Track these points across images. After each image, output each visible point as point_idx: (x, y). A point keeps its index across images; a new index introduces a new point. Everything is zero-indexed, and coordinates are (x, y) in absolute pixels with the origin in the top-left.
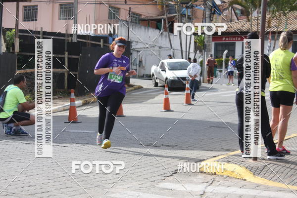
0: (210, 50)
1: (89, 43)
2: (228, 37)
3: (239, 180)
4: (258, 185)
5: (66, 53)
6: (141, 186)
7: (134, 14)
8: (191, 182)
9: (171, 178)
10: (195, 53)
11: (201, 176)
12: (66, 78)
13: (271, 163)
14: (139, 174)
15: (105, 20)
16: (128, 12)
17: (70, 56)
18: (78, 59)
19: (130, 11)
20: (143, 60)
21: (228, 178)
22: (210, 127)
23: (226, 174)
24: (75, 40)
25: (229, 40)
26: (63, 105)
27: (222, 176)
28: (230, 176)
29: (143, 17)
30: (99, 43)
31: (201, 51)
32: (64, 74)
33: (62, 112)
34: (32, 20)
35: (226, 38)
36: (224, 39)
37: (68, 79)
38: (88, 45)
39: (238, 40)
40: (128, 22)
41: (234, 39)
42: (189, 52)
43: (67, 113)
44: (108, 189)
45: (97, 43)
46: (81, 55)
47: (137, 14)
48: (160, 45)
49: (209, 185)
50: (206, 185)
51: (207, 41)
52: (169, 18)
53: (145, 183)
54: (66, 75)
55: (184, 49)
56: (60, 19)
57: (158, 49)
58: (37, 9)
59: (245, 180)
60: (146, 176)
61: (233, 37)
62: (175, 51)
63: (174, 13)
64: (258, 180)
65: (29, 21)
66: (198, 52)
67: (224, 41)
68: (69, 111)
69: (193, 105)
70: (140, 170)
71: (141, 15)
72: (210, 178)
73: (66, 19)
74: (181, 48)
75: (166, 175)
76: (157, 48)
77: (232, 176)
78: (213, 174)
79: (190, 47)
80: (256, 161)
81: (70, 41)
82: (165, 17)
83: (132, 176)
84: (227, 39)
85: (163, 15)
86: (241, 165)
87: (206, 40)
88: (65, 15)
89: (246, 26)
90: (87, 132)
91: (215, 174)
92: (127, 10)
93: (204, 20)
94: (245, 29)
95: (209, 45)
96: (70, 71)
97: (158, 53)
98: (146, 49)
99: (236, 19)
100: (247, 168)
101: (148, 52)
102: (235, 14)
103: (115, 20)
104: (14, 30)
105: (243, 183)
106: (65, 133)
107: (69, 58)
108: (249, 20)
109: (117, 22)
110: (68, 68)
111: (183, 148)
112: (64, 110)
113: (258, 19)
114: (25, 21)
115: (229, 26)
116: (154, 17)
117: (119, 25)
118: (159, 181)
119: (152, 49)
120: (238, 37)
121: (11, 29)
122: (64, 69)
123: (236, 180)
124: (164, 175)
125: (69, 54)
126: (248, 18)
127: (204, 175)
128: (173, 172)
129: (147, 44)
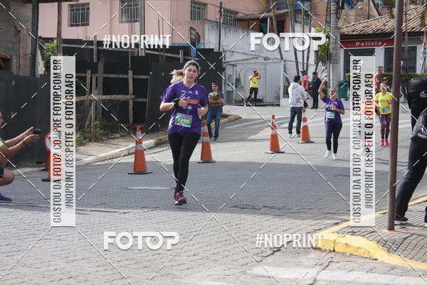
0: (337, 61)
1: (162, 56)
2: (364, 42)
3: (367, 260)
4: (393, 268)
5: (131, 72)
6: (227, 272)
7: (227, 11)
8: (299, 265)
9: (270, 259)
10: (317, 64)
11: (314, 255)
12: (131, 108)
13: (413, 234)
14: (226, 253)
15: (186, 22)
16: (218, 9)
17: (136, 77)
18: (147, 80)
19: (221, 7)
20: (242, 76)
21: (352, 256)
22: (336, 176)
23: (348, 251)
24: (142, 54)
25: (365, 46)
26: (127, 147)
27: (343, 254)
28: (355, 253)
29: (240, 15)
30: (177, 56)
31: (324, 62)
32: (128, 102)
33: (127, 157)
34: (82, 25)
35: (361, 42)
36: (357, 44)
37: (133, 109)
38: (162, 59)
39: (378, 46)
40: (218, 25)
41: (372, 44)
42: (307, 64)
43: (131, 159)
44: (180, 278)
45: (174, 56)
46: (151, 73)
47: (231, 12)
48: (265, 56)
49: (324, 269)
50: (318, 268)
51: (333, 48)
52: (277, 16)
53: (234, 268)
54: (131, 103)
55: (300, 60)
56: (122, 22)
57: (263, 61)
58: (88, 9)
59: (376, 259)
60: (235, 257)
61: (371, 41)
62: (288, 63)
63: (285, 9)
64: (394, 259)
65: (78, 25)
66: (320, 64)
67: (359, 46)
68: (133, 156)
69: (313, 142)
70: (228, 247)
71: (237, 13)
72: (326, 258)
73: (131, 22)
74: (296, 58)
75: (264, 254)
76: (261, 60)
77: (357, 254)
78: (330, 251)
79: (308, 57)
80: (392, 232)
81: (136, 55)
82: (272, 14)
83: (216, 257)
84: (363, 44)
85: (269, 11)
86: (371, 238)
87: (331, 46)
88: (128, 16)
89: (389, 24)
90: (159, 188)
91: (334, 251)
92: (216, 6)
93: (328, 17)
94: (387, 29)
95: (336, 53)
96: (136, 97)
97: (263, 67)
98: (245, 62)
99: (376, 13)
100: (378, 242)
101: (248, 66)
102: (375, 6)
103: (200, 21)
104: (55, 41)
105: (372, 264)
106: (127, 191)
107: (134, 79)
108: (392, 17)
109: (203, 24)
110: (133, 94)
111: (293, 211)
112: (129, 154)
113: (406, 14)
114: (72, 26)
115: (365, 24)
116: (256, 14)
117: (206, 27)
118: (253, 263)
119: (254, 61)
120: (378, 41)
121: (52, 39)
122: (128, 94)
123: (362, 260)
124: (262, 255)
125: (134, 74)
126: (391, 12)
127: (318, 252)
128: (275, 250)
129: (246, 54)
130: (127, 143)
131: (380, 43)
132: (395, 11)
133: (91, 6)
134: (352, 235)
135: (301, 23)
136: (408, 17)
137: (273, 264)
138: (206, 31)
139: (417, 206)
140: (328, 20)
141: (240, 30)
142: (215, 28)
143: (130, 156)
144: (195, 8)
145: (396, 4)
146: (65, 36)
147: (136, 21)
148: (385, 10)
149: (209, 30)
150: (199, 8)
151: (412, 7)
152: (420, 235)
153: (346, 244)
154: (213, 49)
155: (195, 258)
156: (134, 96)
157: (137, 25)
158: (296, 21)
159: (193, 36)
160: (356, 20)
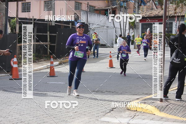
0: (138, 28)
1: (62, 25)
2: (150, 20)
3: (151, 115)
4: (162, 118)
5: (48, 32)
6: (90, 120)
7: (90, 6)
8: (121, 117)
9: (109, 114)
10: (129, 29)
11: (128, 112)
12: (48, 48)
13: (171, 103)
14: (89, 112)
16: (87, 5)
17: (51, 34)
18: (56, 36)
19: (88, 5)
21: (143, 113)
24: (53, 24)
25: (150, 22)
26: (47, 65)
28: (145, 112)
29: (96, 8)
30: (69, 25)
31: (133, 29)
32: (47, 45)
33: (46, 69)
34: (27, 12)
36: (147, 21)
38: (62, 27)
39: (156, 22)
40: (87, 12)
41: (154, 21)
42: (125, 30)
43: (49, 70)
44: (70, 122)
45: (67, 25)
46: (57, 33)
47: (92, 6)
48: (107, 26)
49: (132, 119)
50: (130, 118)
52: (112, 9)
53: (93, 118)
54: (49, 46)
55: (122, 27)
56: (45, 11)
57: (106, 28)
58: (30, 5)
59: (155, 114)
60: (94, 113)
61: (153, 20)
62: (117, 29)
63: (115, 5)
64: (162, 114)
66: (131, 29)
67: (148, 22)
68: (50, 69)
70: (91, 109)
71: (95, 7)
72: (133, 113)
73: (49, 10)
74: (121, 27)
75: (106, 112)
77: (147, 112)
78: (135, 111)
79: (126, 27)
80: (162, 102)
81: (51, 25)
82: (110, 8)
83: (85, 113)
85: (109, 7)
86: (153, 105)
87: (136, 22)
88: (47, 8)
89: (161, 12)
90: (60, 83)
91: (136, 111)
92: (86, 4)
93: (135, 9)
94: (160, 14)
95: (138, 25)
96: (51, 43)
97: (106, 31)
98: (98, 28)
99: (155, 8)
100: (156, 107)
101: (100, 30)
102: (155, 4)
103: (79, 11)
104: (15, 19)
105: (153, 116)
106: (46, 84)
107: (50, 36)
108: (162, 9)
109: (80, 11)
110: (50, 42)
111: (119, 93)
112: (48, 68)
113: (168, 8)
114: (23, 12)
115: (150, 12)
116: (103, 8)
117: (82, 13)
118: (101, 116)
119: (103, 28)
120: (156, 19)
121: (14, 18)
122: (47, 42)
123: (149, 115)
124: (105, 112)
125: (50, 33)
126: (162, 7)
127: (130, 111)
128: (111, 110)
129: (99, 25)
130: (47, 64)
131: (157, 21)
132: (164, 7)
133: (31, 4)
134: (144, 104)
135: (122, 11)
136: (169, 10)
137: (110, 117)
138: (82, 15)
139: (172, 91)
140: (135, 10)
141: (96, 14)
142: (85, 13)
143: (48, 69)
144: (77, 4)
145: (164, 4)
146: (19, 16)
147: (51, 10)
148: (159, 6)
149: (83, 14)
150: (78, 5)
151: (171, 5)
152: (174, 104)
153: (142, 108)
154: (84, 23)
155: (76, 113)
156: (50, 43)
157: (51, 12)
158: (121, 11)
159: (75, 17)
160: (147, 11)
